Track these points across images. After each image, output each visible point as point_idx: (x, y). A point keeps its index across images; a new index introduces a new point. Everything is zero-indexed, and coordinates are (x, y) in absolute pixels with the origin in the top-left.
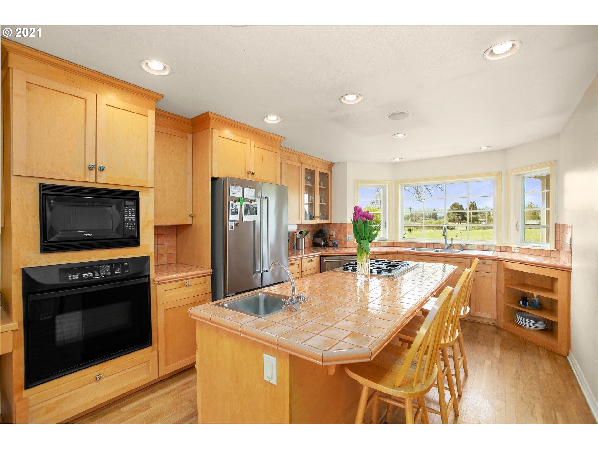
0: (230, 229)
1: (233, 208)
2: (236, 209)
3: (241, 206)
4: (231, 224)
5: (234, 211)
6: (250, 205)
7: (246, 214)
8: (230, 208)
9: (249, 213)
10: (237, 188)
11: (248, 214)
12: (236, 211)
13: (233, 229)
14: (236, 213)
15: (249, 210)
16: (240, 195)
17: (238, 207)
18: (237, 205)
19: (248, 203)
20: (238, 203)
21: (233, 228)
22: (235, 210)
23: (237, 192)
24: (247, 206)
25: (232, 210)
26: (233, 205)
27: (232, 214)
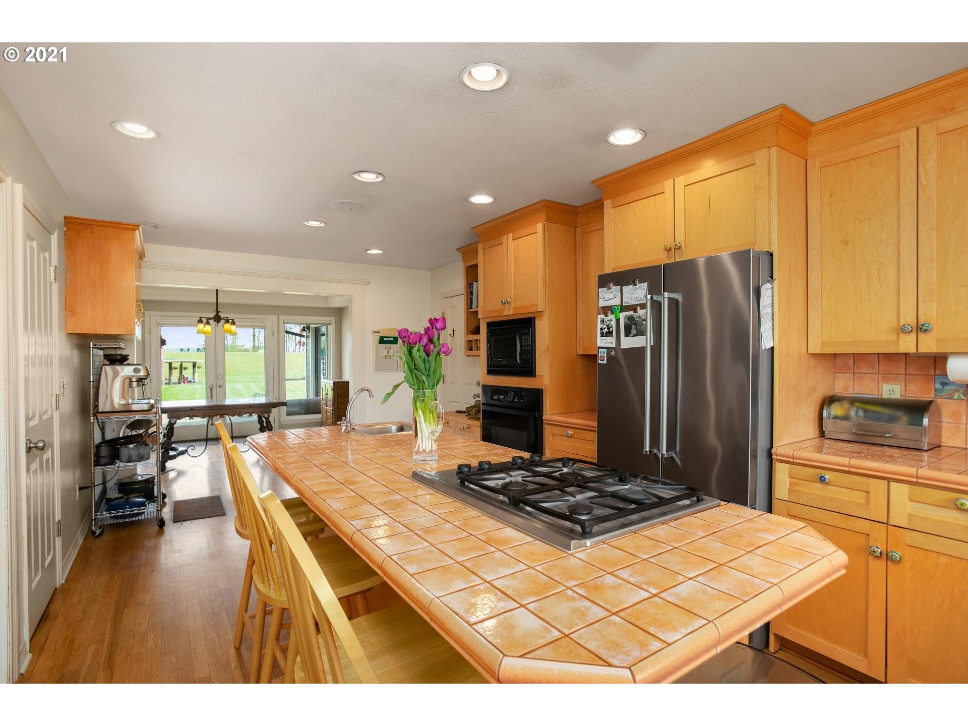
0: (600, 362)
1: (604, 326)
2: (610, 326)
3: (618, 321)
4: (602, 353)
5: (606, 330)
6: (635, 315)
7: (627, 334)
8: (599, 326)
9: (634, 331)
10: (610, 291)
11: (632, 335)
12: (611, 330)
13: (605, 362)
14: (609, 334)
15: (634, 327)
16: (617, 302)
17: (613, 323)
18: (611, 320)
19: (631, 313)
20: (611, 317)
21: (605, 360)
22: (609, 328)
23: (612, 296)
24: (631, 318)
25: (601, 329)
26: (603, 322)
27: (602, 335)
